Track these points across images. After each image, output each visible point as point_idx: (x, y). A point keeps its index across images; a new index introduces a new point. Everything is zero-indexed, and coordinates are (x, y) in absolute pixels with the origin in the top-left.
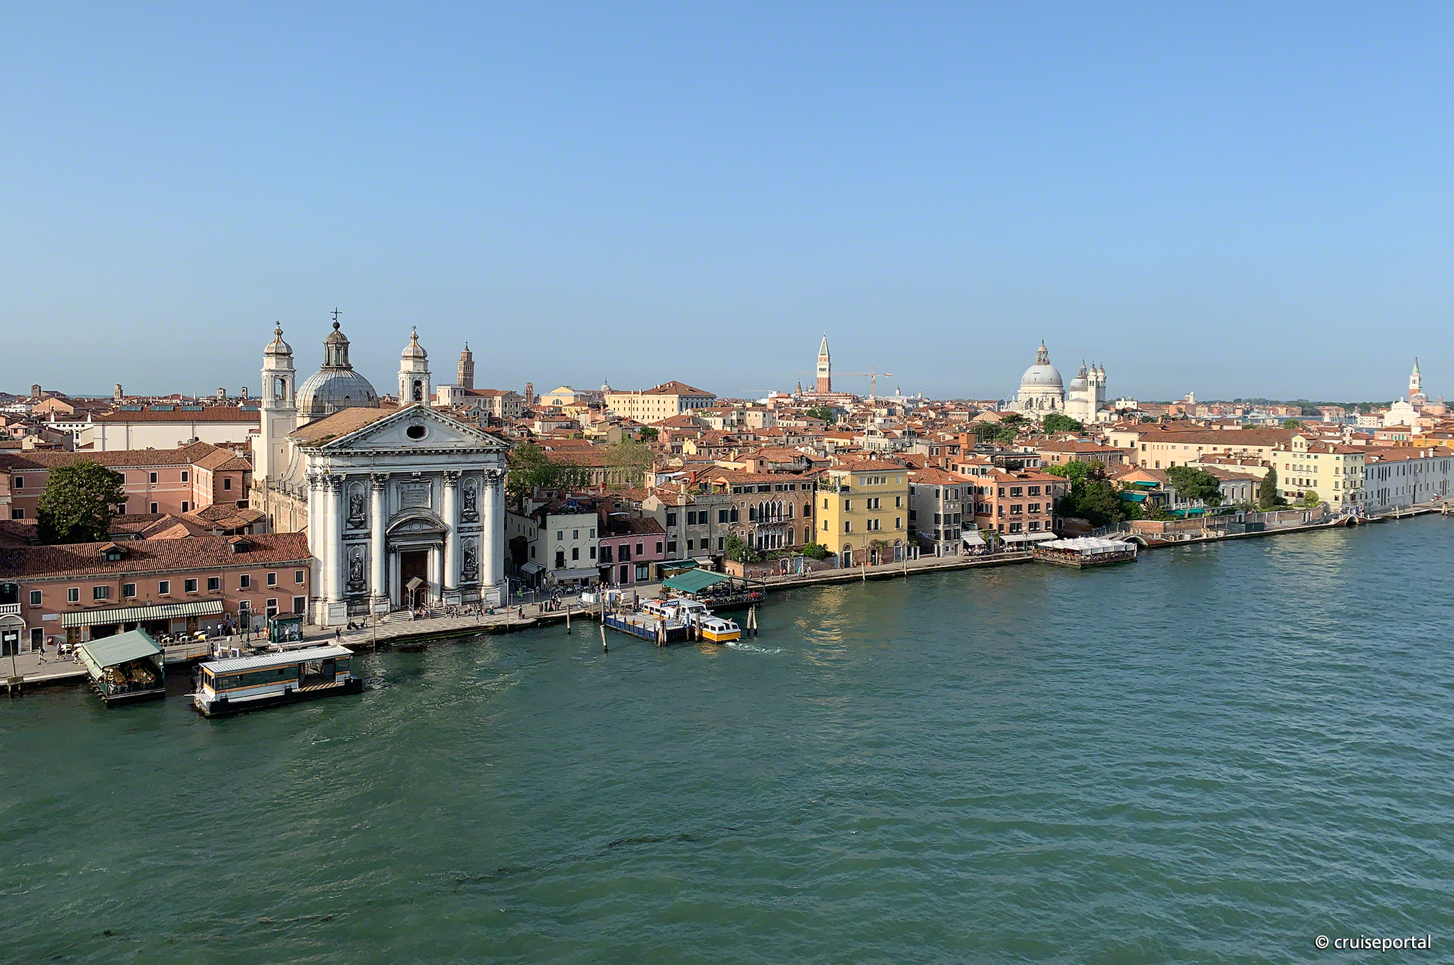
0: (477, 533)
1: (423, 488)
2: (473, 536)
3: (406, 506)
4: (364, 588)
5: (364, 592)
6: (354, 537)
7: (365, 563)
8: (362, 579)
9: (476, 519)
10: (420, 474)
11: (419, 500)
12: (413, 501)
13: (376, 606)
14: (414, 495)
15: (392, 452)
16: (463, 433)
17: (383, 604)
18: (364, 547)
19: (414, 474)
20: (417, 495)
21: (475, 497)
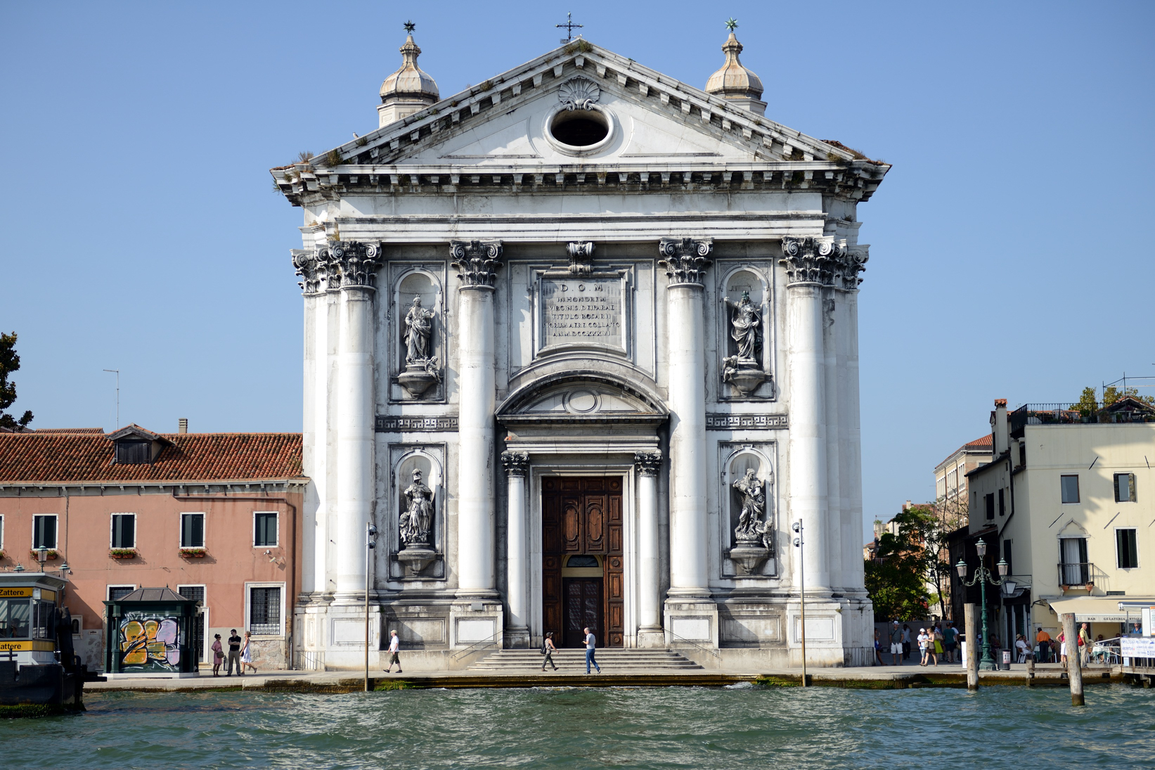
0: (769, 435)
1: (603, 294)
2: (755, 444)
3: (553, 343)
4: (438, 571)
5: (439, 585)
6: (410, 424)
7: (443, 500)
8: (433, 545)
9: (765, 391)
10: (589, 247)
11: (594, 330)
12: (576, 330)
13: (461, 623)
14: (579, 313)
15: (507, 179)
16: (714, 128)
17: (483, 619)
18: (437, 452)
19: (573, 248)
20: (586, 312)
21: (760, 327)
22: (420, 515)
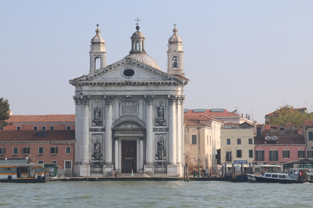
0: (165, 132)
1: (133, 105)
2: (162, 134)
3: (124, 114)
4: (101, 158)
5: (101, 161)
6: (96, 130)
7: (102, 145)
8: (100, 154)
9: (164, 124)
10: (130, 96)
11: (132, 112)
12: (128, 112)
13: (105, 168)
14: (129, 108)
15: (114, 83)
16: (154, 73)
17: (109, 167)
18: (101, 136)
19: (127, 96)
20: (130, 108)
21: (164, 111)
22: (98, 148)
